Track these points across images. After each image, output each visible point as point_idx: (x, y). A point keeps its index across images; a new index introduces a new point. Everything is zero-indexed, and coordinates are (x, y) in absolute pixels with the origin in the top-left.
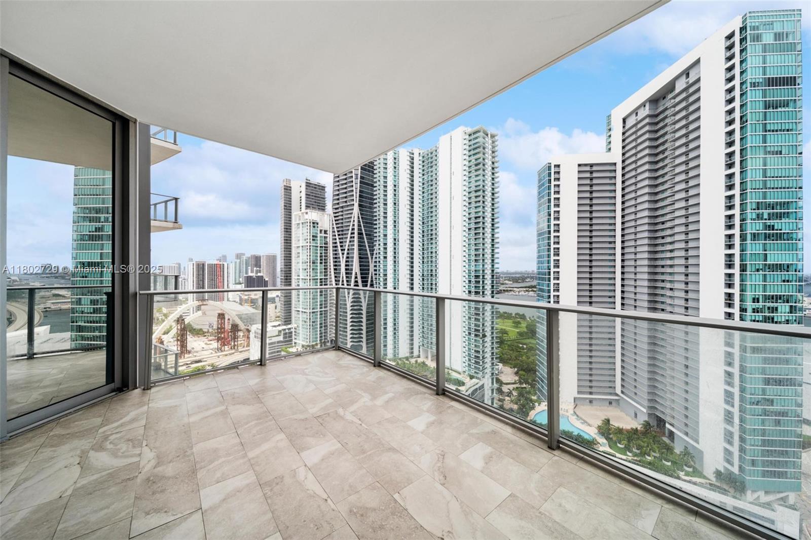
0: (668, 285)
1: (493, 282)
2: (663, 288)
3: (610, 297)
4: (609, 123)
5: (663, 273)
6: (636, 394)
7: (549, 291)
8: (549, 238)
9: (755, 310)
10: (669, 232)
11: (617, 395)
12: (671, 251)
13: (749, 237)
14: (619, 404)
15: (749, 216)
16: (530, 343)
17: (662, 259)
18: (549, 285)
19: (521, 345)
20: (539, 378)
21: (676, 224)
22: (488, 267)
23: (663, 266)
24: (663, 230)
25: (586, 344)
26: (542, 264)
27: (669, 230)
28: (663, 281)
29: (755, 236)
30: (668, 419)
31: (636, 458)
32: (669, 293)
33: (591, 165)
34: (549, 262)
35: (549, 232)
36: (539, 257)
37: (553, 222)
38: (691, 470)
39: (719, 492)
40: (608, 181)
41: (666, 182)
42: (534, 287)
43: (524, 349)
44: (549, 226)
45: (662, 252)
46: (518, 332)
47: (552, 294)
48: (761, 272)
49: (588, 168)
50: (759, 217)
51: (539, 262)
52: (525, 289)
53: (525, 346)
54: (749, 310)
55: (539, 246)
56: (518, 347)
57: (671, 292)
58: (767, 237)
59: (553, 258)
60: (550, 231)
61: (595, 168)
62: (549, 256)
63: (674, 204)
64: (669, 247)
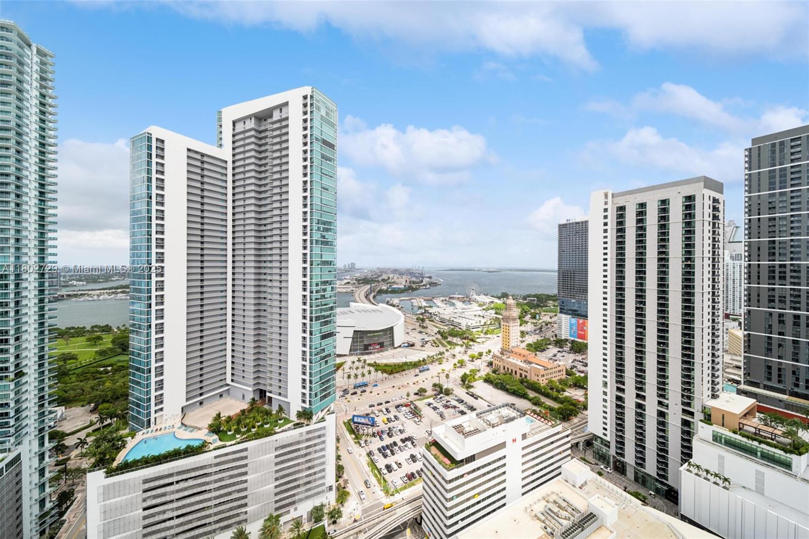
0: (269, 277)
1: (42, 284)
2: (265, 280)
3: (222, 291)
4: (220, 119)
5: (265, 268)
6: (244, 377)
7: (149, 291)
8: (149, 226)
9: (317, 292)
10: (269, 233)
11: (228, 385)
12: (271, 249)
13: (314, 242)
14: (229, 394)
15: (314, 228)
16: (119, 361)
17: (264, 255)
18: (149, 284)
19: (102, 369)
20: (133, 403)
21: (274, 227)
22: (31, 259)
23: (265, 262)
24: (265, 231)
25: (196, 344)
26: (137, 257)
27: (269, 232)
28: (265, 274)
29: (317, 241)
30: (268, 388)
31: (243, 437)
32: (269, 284)
33: (203, 155)
34: (149, 255)
35: (150, 219)
36: (133, 248)
37: (154, 207)
38: (282, 421)
39: (299, 427)
40: (219, 176)
41: (267, 191)
42: (127, 287)
43: (107, 372)
44: (149, 211)
45: (265, 249)
46: (96, 352)
47: (154, 294)
48: (320, 266)
49: (199, 157)
50: (319, 229)
51: (133, 256)
52: (108, 291)
53: (109, 368)
54: (314, 292)
55: (133, 235)
56: (98, 372)
57: (270, 283)
58: (323, 243)
59: (154, 250)
60: (151, 217)
61: (205, 159)
62: (149, 248)
63: (272, 211)
64: (269, 246)
